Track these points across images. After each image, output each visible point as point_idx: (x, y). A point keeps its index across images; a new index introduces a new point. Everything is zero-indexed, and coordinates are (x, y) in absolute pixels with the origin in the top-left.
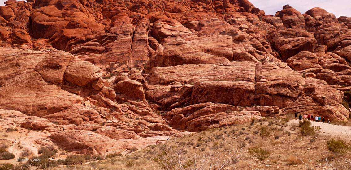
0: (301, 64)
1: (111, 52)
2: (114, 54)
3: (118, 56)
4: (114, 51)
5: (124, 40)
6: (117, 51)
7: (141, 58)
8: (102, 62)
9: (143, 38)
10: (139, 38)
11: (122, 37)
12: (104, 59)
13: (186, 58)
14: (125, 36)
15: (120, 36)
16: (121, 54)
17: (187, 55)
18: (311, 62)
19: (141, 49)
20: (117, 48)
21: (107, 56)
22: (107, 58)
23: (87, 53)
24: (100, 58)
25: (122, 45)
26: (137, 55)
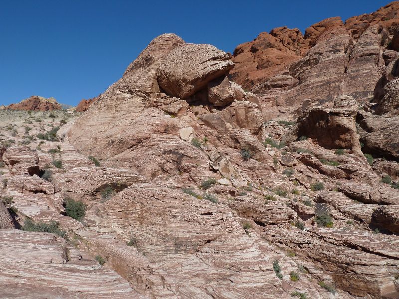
6: (318, 80)
11: (328, 57)
19: (366, 71)
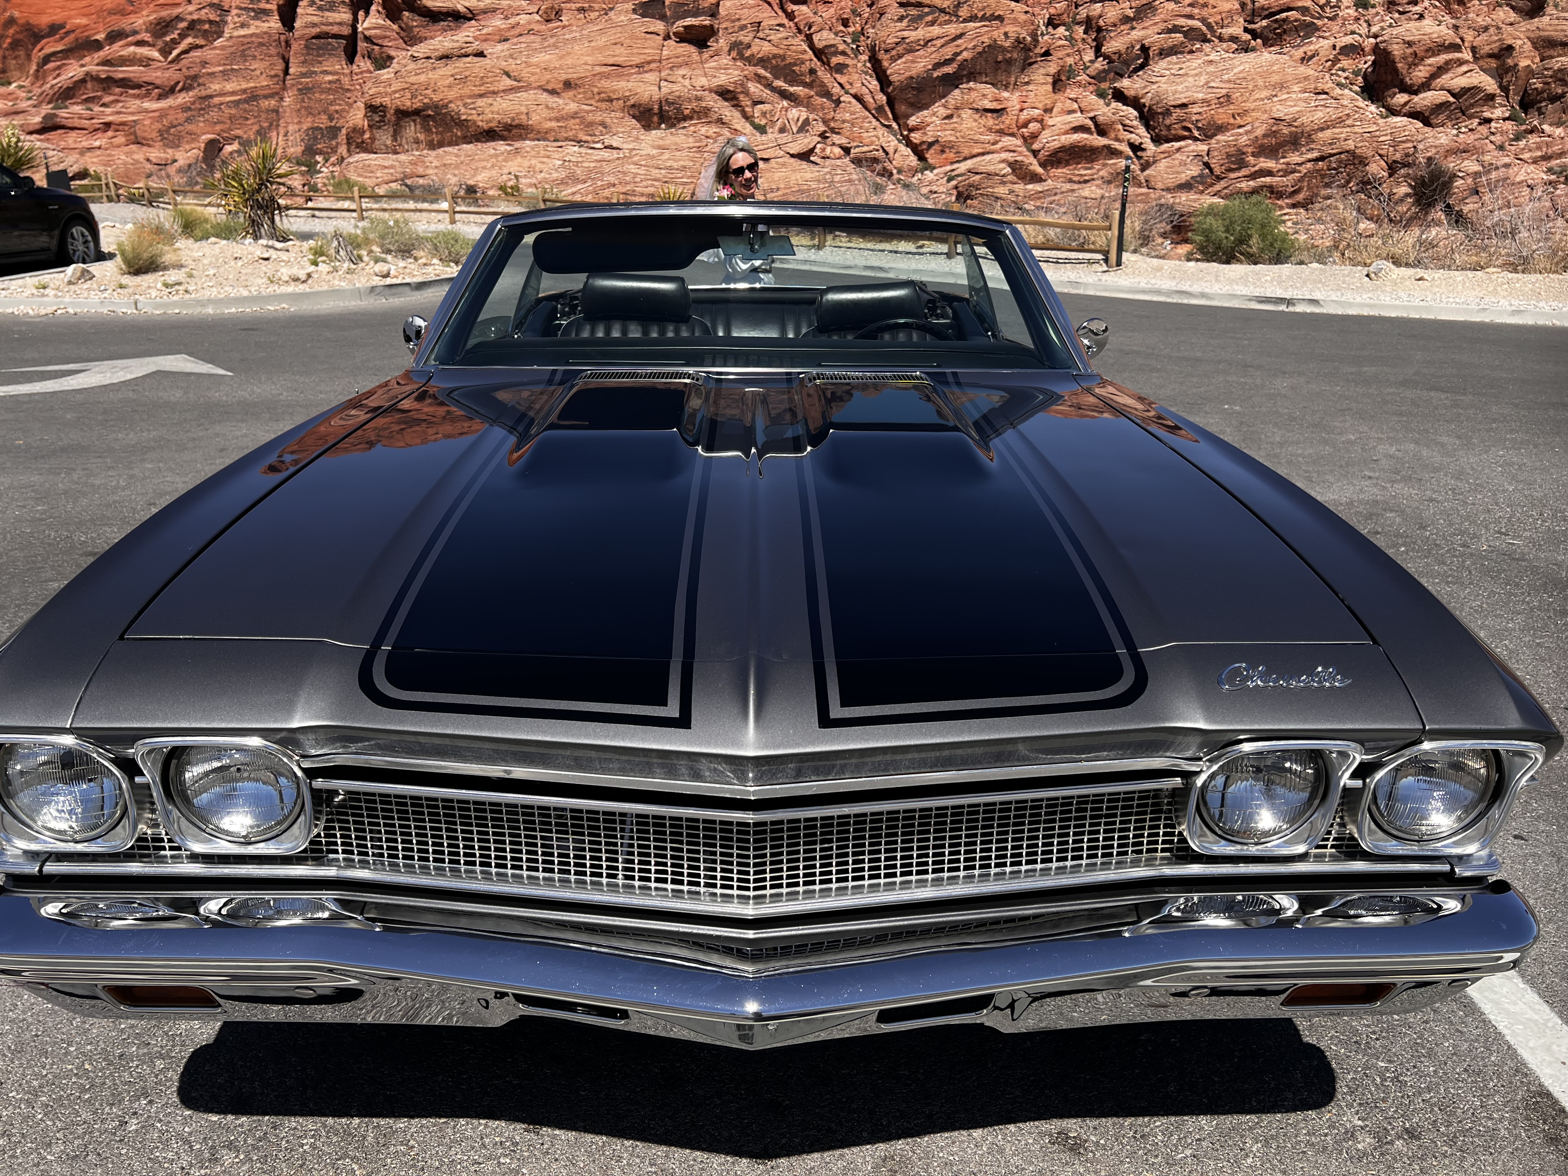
0: (953, 138)
1: (204, 93)
2: (216, 100)
3: (233, 111)
4: (215, 87)
5: (252, 35)
7: (331, 119)
8: (171, 138)
9: (335, 29)
10: (314, 25)
12: (175, 122)
13: (475, 117)
14: (255, 18)
15: (236, 19)
16: (246, 101)
17: (480, 102)
18: (990, 130)
20: (226, 75)
21: (190, 109)
22: (188, 120)
23: (107, 99)
24: (161, 117)
25: (246, 61)
26: (312, 104)
